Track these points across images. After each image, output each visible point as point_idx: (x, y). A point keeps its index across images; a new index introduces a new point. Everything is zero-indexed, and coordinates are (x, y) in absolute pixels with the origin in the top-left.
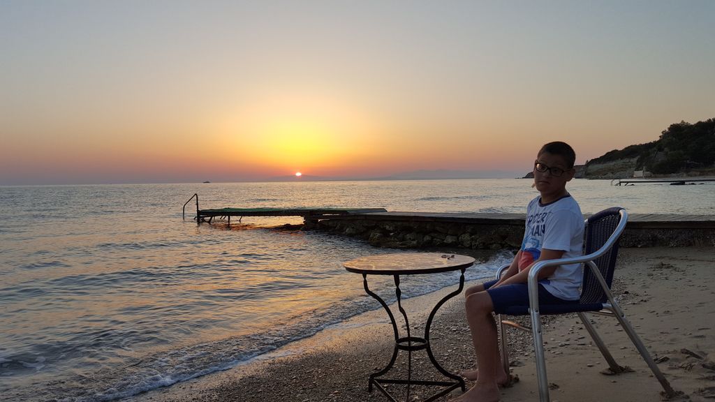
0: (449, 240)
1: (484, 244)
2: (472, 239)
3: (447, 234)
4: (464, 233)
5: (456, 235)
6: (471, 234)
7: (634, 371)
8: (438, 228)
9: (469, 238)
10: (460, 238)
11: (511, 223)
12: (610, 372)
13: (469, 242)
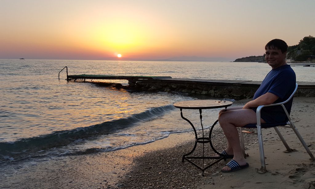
0: (204, 93)
1: (221, 95)
2: (215, 93)
3: (203, 90)
4: (211, 90)
5: (207, 90)
6: (215, 90)
7: (297, 151)
8: (198, 87)
9: (213, 92)
10: (209, 92)
11: (234, 85)
12: (287, 152)
13: (213, 94)
